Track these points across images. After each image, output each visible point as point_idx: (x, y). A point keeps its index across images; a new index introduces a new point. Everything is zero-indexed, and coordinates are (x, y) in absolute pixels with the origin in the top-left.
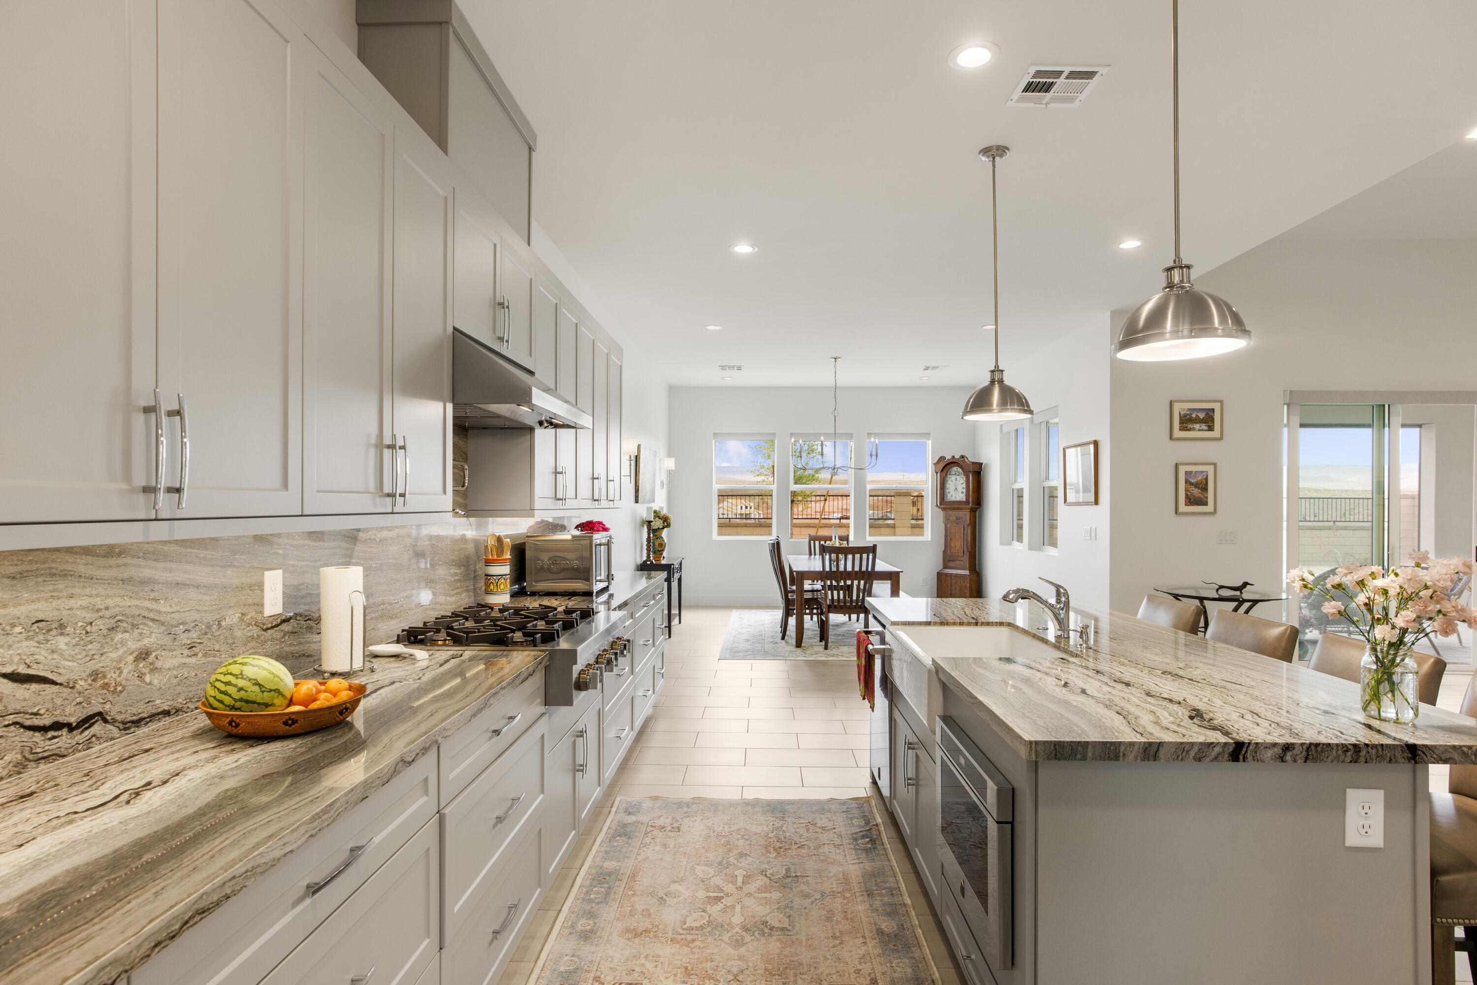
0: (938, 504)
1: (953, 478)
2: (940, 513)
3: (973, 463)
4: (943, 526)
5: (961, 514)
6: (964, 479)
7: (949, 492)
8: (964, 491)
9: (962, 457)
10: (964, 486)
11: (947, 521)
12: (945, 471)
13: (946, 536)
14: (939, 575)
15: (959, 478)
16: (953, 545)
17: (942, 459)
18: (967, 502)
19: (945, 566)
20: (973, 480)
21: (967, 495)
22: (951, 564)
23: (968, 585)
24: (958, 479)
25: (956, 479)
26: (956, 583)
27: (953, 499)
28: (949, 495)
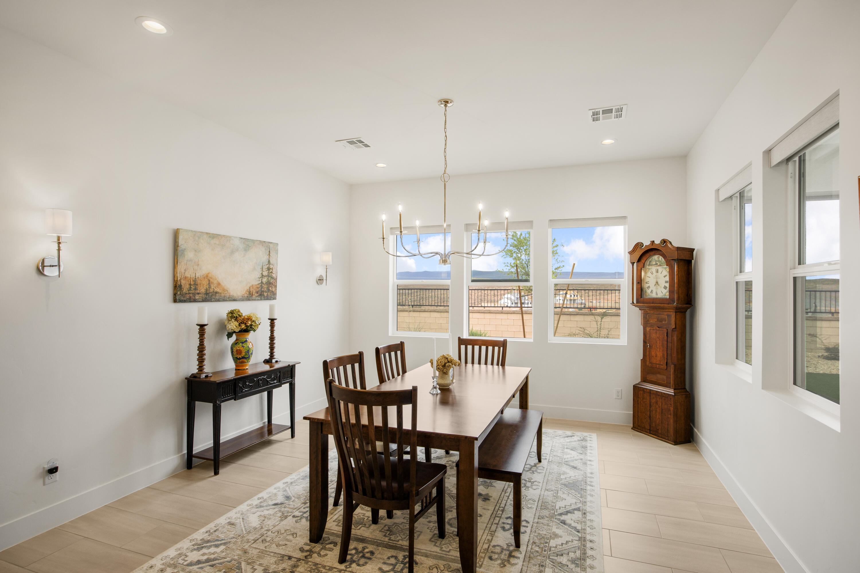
0: (635, 302)
1: (654, 269)
2: (637, 313)
3: (678, 249)
4: (642, 327)
5: (664, 315)
6: (668, 269)
7: (649, 287)
8: (667, 285)
9: (664, 241)
10: (667, 278)
11: (646, 323)
12: (643, 261)
13: (645, 342)
14: (636, 388)
15: (660, 269)
16: (653, 353)
17: (638, 245)
18: (671, 300)
19: (644, 379)
20: (678, 271)
21: (671, 292)
22: (650, 377)
23: (672, 409)
24: (660, 271)
25: (657, 271)
26: (657, 403)
27: (654, 295)
28: (649, 291)
